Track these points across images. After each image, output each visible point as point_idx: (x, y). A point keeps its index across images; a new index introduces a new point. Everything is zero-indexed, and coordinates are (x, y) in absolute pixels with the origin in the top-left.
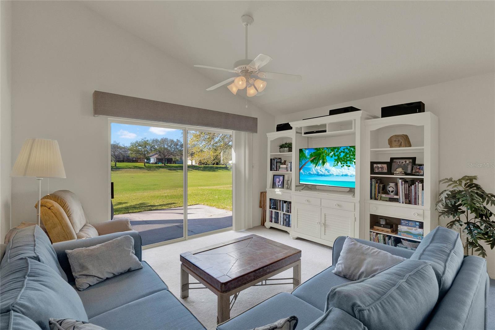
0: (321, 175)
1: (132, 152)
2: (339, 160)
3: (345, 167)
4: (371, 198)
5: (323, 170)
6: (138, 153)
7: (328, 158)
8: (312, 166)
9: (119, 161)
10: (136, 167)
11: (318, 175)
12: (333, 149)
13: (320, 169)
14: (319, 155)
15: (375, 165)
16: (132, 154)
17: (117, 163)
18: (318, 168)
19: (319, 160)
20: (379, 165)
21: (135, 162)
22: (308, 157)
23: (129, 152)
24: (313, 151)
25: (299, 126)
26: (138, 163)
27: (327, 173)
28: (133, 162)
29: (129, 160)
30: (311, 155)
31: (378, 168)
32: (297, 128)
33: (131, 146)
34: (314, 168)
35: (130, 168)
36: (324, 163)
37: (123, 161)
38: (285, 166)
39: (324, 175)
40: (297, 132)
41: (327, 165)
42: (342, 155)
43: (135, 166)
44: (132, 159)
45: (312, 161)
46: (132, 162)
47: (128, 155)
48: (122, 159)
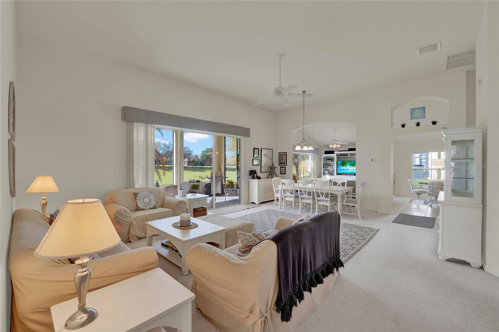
0: (345, 170)
2: (351, 165)
3: (353, 167)
5: (346, 168)
7: (347, 164)
8: (341, 167)
11: (344, 170)
12: (349, 161)
13: (344, 168)
14: (344, 163)
18: (344, 167)
19: (344, 165)
22: (340, 164)
24: (341, 162)
27: (347, 169)
30: (341, 163)
32: (336, 153)
34: (342, 168)
36: (346, 166)
38: (330, 167)
39: (346, 170)
40: (336, 155)
41: (347, 166)
42: (352, 163)
45: (341, 165)
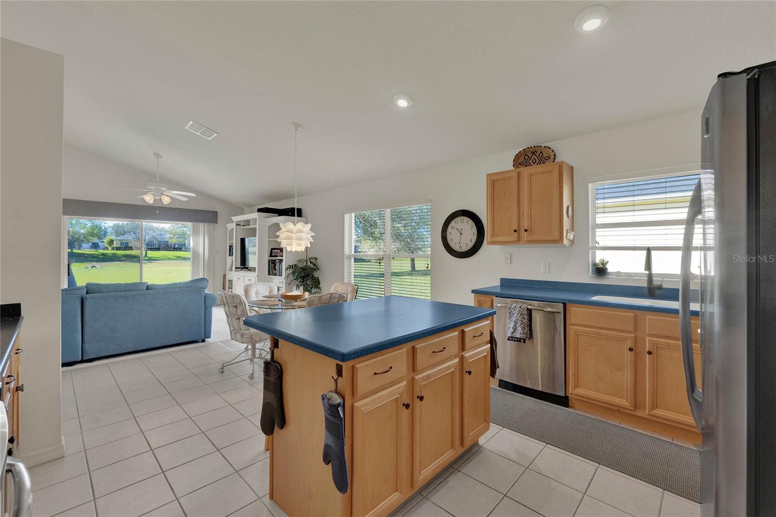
1: (172, 236)
4: (269, 274)
6: (182, 238)
9: (151, 249)
10: (179, 258)
15: (273, 251)
16: (171, 238)
17: (148, 251)
20: (276, 251)
21: (177, 250)
23: (168, 236)
25: (237, 220)
26: (183, 251)
28: (174, 250)
29: (168, 247)
31: (275, 252)
32: (236, 222)
33: (171, 227)
35: (170, 259)
37: (158, 249)
40: (237, 225)
43: (179, 256)
44: (173, 245)
46: (172, 251)
47: (166, 240)
48: (157, 247)
